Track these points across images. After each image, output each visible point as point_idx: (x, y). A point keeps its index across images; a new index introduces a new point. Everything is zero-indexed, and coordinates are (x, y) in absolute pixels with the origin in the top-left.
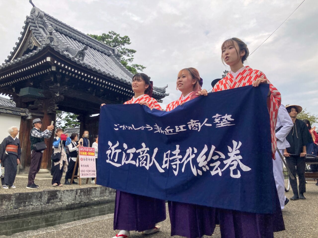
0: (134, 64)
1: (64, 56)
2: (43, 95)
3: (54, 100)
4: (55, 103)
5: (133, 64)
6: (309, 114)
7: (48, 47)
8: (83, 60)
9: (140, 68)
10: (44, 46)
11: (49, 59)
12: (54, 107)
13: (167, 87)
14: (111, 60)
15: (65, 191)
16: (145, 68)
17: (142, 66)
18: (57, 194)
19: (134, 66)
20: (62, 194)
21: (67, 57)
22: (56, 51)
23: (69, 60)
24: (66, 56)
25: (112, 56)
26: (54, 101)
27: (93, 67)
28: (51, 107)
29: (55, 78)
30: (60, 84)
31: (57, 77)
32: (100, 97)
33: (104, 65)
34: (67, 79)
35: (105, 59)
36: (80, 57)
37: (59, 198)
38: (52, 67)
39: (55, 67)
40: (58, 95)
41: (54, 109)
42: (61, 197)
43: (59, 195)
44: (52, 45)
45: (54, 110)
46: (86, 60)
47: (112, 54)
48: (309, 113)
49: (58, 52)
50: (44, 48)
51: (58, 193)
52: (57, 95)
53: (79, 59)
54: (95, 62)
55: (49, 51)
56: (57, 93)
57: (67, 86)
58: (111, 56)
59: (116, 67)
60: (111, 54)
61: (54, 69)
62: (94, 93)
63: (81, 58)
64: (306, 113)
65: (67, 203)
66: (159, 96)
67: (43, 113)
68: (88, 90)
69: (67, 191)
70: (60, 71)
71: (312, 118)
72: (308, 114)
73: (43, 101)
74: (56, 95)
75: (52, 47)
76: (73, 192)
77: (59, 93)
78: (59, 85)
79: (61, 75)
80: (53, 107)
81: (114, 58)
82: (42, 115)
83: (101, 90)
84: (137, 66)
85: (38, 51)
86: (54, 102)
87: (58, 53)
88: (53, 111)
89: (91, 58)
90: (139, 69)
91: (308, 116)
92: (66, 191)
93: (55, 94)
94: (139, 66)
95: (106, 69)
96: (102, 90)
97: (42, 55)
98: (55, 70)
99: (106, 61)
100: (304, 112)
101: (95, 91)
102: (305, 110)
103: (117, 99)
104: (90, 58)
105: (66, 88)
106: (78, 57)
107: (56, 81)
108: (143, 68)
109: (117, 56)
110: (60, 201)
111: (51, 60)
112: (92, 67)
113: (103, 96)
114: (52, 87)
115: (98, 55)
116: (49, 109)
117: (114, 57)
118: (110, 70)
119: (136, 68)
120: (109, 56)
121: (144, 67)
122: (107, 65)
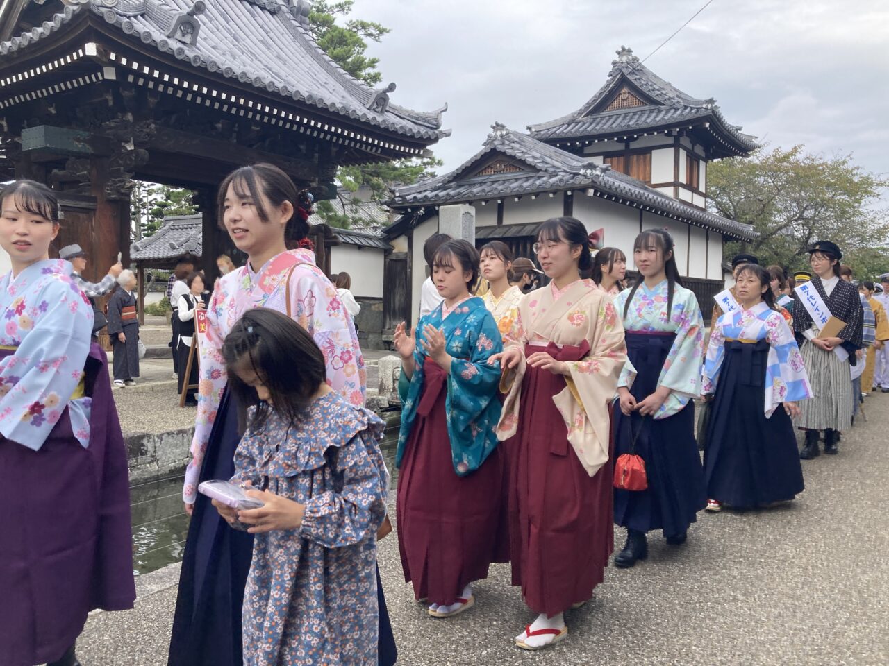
0: (354, 20)
1: (135, 39)
2: (87, 146)
3: (121, 162)
4: (124, 171)
5: (351, 21)
6: (859, 172)
7: (87, 14)
8: (193, 43)
9: (372, 31)
10: (75, 8)
11: (91, 49)
12: (123, 181)
13: (445, 110)
14: (282, 28)
15: (162, 434)
16: (388, 32)
17: (377, 27)
18: (143, 445)
19: (356, 27)
20: (157, 445)
21: (146, 42)
22: (112, 25)
23: (153, 48)
24: (142, 39)
25: (284, 12)
26: (120, 165)
27: (223, 67)
28: (115, 183)
29: (118, 98)
30: (133, 114)
31: (124, 94)
32: (250, 146)
33: (259, 49)
34: (152, 101)
35: (262, 27)
36: (184, 35)
37: (149, 454)
38: (105, 69)
39: (114, 69)
40: (130, 147)
41: (123, 187)
42: (155, 452)
43: (149, 446)
44: (98, 6)
45: (123, 191)
46: (205, 39)
47: (284, 8)
48: (857, 168)
49: (118, 26)
50: (76, 16)
51: (145, 441)
52: (129, 149)
53: (183, 40)
54: (232, 43)
55: (90, 23)
56: (127, 142)
57: (154, 123)
58: (281, 12)
59: (293, 51)
60: (280, 8)
61: (110, 74)
62: (234, 135)
63: (188, 39)
64: (850, 169)
65: (172, 465)
66: (421, 138)
67: (94, 200)
68: (216, 128)
69: (169, 434)
70: (131, 79)
71: (864, 184)
72: (854, 172)
73: (89, 161)
74: (126, 149)
75: (95, 10)
76: (185, 435)
77: (132, 142)
78: (130, 117)
79: (133, 90)
80: (120, 181)
81: (289, 19)
82: (92, 204)
83: (253, 128)
84: (364, 26)
85: (59, 25)
86: (122, 168)
87: (116, 29)
88: (122, 194)
89: (220, 27)
90: (371, 35)
91: (853, 175)
92: (166, 435)
93: (123, 144)
94: (369, 25)
95: (266, 63)
96: (257, 126)
97: (72, 36)
98: (113, 77)
99: (264, 34)
100: (846, 165)
101: (236, 129)
102: (847, 159)
103: (300, 150)
104: (215, 30)
105: (153, 126)
106: (178, 35)
107: (121, 107)
108: (382, 32)
109: (297, 14)
110: (153, 461)
111: (98, 49)
112: (220, 66)
113: (259, 144)
114: (113, 124)
115: (240, 13)
116: (108, 186)
117: (289, 16)
118: (276, 66)
119: (361, 33)
120: (273, 13)
121: (385, 30)
122: (269, 49)
